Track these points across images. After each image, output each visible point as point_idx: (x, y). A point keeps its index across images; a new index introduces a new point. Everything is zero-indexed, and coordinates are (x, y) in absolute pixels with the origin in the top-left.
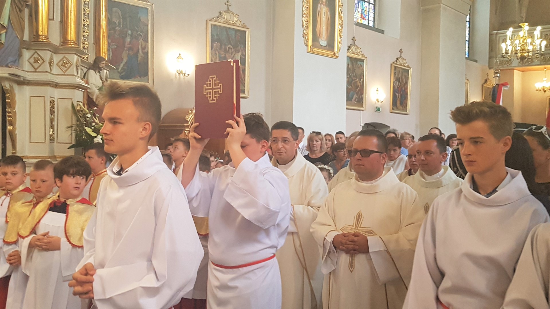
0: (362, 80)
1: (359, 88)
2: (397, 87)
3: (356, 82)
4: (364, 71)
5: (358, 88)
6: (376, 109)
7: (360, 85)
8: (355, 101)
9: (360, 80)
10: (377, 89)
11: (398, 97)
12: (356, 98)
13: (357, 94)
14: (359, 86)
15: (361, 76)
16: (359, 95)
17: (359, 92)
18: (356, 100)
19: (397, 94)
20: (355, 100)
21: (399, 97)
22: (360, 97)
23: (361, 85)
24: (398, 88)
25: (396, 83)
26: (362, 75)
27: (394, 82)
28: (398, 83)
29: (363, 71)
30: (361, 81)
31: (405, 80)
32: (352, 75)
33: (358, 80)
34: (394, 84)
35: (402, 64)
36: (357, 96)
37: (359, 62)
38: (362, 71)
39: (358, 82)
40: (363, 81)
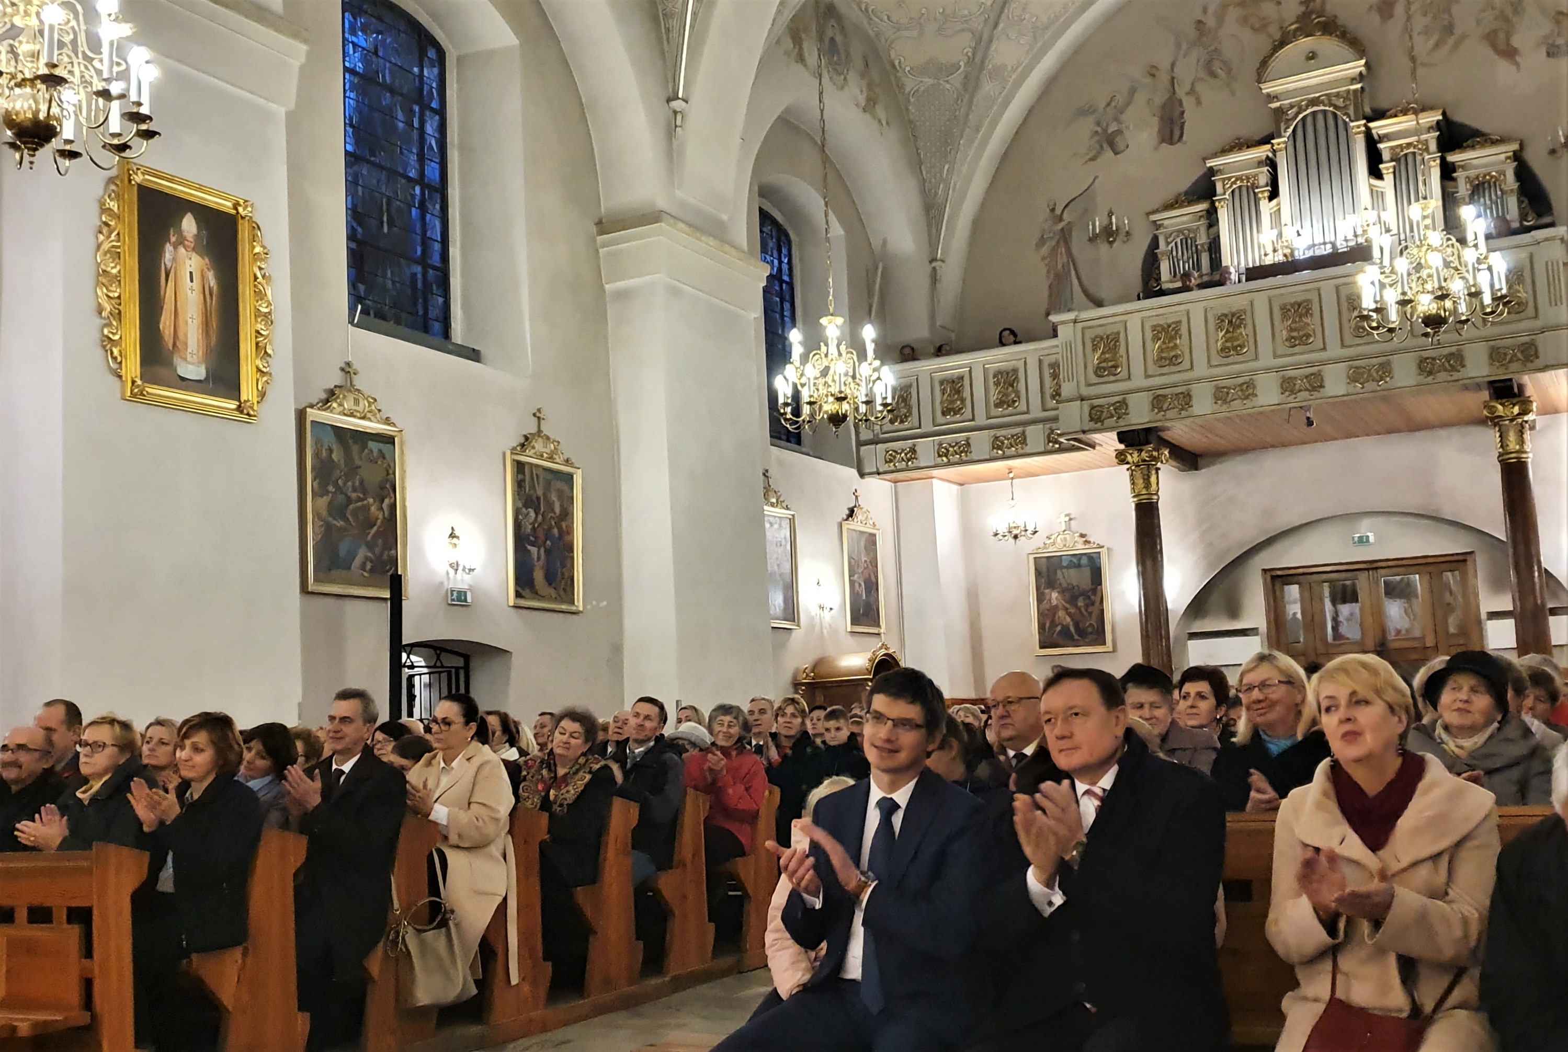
0: (387, 501)
1: (379, 527)
2: (530, 527)
3: (367, 508)
4: (394, 473)
5: (375, 528)
6: (452, 595)
7: (381, 516)
8: (365, 571)
9: (382, 501)
10: (452, 528)
11: (535, 556)
12: (367, 558)
13: (370, 546)
14: (379, 522)
15: (383, 488)
16: (377, 551)
17: (380, 541)
18: (369, 566)
19: (534, 550)
20: (363, 568)
21: (539, 559)
22: (381, 555)
23: (384, 518)
24: (534, 529)
25: (528, 513)
26: (388, 486)
27: (517, 513)
28: (532, 514)
29: (391, 472)
30: (385, 505)
31: (562, 506)
32: (345, 483)
33: (371, 500)
34: (520, 517)
35: (545, 455)
36: (369, 554)
37: (372, 445)
38: (388, 474)
39: (373, 509)
40: (393, 506)
